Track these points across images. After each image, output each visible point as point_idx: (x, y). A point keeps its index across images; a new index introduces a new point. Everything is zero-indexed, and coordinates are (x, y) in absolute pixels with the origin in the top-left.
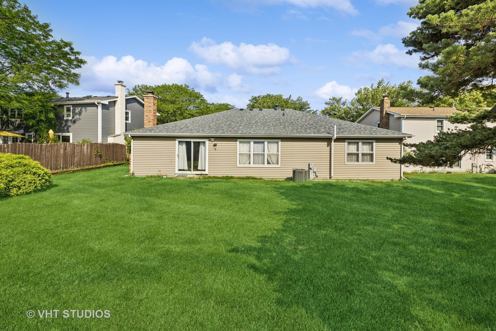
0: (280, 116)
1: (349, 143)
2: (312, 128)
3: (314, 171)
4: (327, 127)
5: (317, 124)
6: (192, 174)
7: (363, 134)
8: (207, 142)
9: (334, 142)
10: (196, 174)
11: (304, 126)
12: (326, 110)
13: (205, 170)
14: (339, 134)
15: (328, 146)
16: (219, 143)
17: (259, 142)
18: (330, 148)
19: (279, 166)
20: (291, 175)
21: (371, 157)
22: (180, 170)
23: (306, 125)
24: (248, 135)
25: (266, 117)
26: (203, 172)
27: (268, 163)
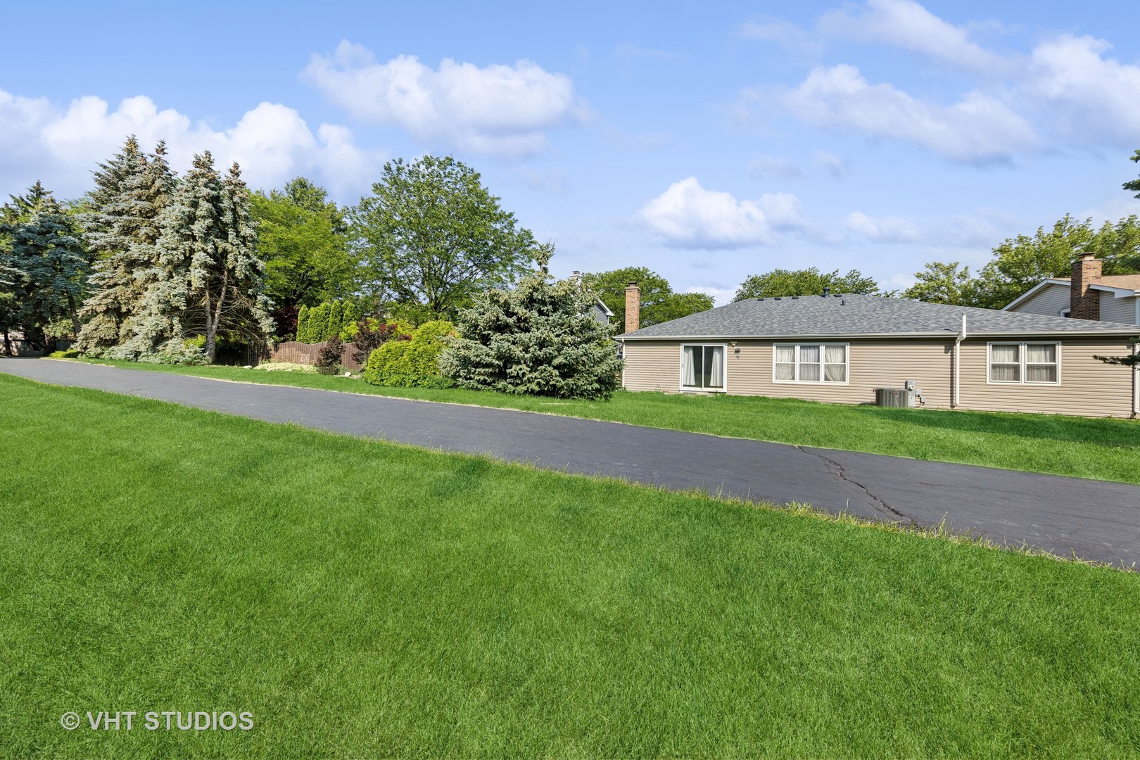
0: (836, 306)
1: (995, 347)
2: (909, 322)
3: (917, 394)
4: (942, 320)
5: (918, 317)
6: (702, 391)
7: (1030, 329)
8: (726, 347)
9: (961, 345)
10: (709, 392)
11: (892, 320)
12: (916, 288)
13: (722, 387)
14: (971, 331)
15: (946, 352)
16: (745, 350)
17: (810, 347)
18: (952, 355)
19: (847, 383)
20: (873, 398)
21: (1051, 373)
22: (684, 385)
23: (895, 319)
24: (792, 336)
25: (811, 309)
26: (719, 390)
27: (826, 379)
